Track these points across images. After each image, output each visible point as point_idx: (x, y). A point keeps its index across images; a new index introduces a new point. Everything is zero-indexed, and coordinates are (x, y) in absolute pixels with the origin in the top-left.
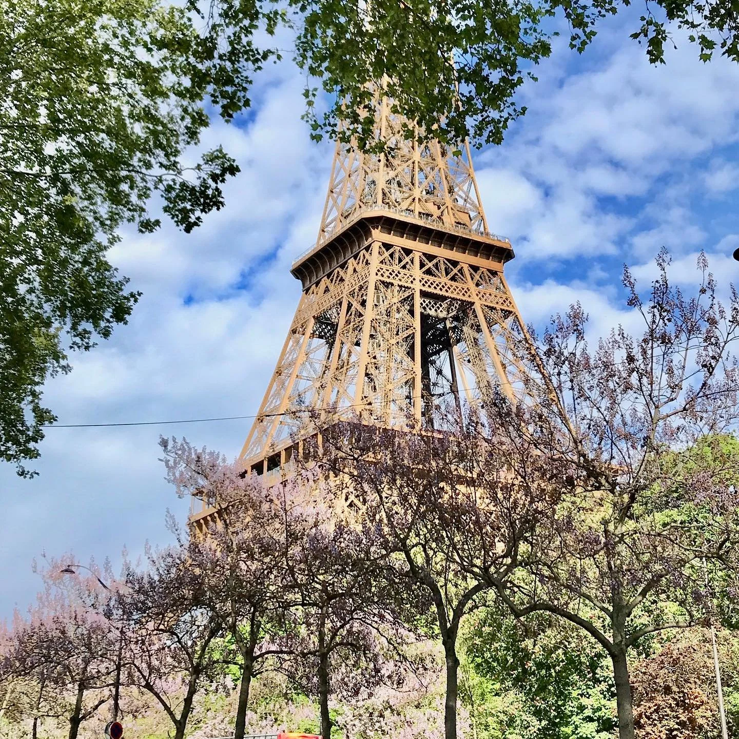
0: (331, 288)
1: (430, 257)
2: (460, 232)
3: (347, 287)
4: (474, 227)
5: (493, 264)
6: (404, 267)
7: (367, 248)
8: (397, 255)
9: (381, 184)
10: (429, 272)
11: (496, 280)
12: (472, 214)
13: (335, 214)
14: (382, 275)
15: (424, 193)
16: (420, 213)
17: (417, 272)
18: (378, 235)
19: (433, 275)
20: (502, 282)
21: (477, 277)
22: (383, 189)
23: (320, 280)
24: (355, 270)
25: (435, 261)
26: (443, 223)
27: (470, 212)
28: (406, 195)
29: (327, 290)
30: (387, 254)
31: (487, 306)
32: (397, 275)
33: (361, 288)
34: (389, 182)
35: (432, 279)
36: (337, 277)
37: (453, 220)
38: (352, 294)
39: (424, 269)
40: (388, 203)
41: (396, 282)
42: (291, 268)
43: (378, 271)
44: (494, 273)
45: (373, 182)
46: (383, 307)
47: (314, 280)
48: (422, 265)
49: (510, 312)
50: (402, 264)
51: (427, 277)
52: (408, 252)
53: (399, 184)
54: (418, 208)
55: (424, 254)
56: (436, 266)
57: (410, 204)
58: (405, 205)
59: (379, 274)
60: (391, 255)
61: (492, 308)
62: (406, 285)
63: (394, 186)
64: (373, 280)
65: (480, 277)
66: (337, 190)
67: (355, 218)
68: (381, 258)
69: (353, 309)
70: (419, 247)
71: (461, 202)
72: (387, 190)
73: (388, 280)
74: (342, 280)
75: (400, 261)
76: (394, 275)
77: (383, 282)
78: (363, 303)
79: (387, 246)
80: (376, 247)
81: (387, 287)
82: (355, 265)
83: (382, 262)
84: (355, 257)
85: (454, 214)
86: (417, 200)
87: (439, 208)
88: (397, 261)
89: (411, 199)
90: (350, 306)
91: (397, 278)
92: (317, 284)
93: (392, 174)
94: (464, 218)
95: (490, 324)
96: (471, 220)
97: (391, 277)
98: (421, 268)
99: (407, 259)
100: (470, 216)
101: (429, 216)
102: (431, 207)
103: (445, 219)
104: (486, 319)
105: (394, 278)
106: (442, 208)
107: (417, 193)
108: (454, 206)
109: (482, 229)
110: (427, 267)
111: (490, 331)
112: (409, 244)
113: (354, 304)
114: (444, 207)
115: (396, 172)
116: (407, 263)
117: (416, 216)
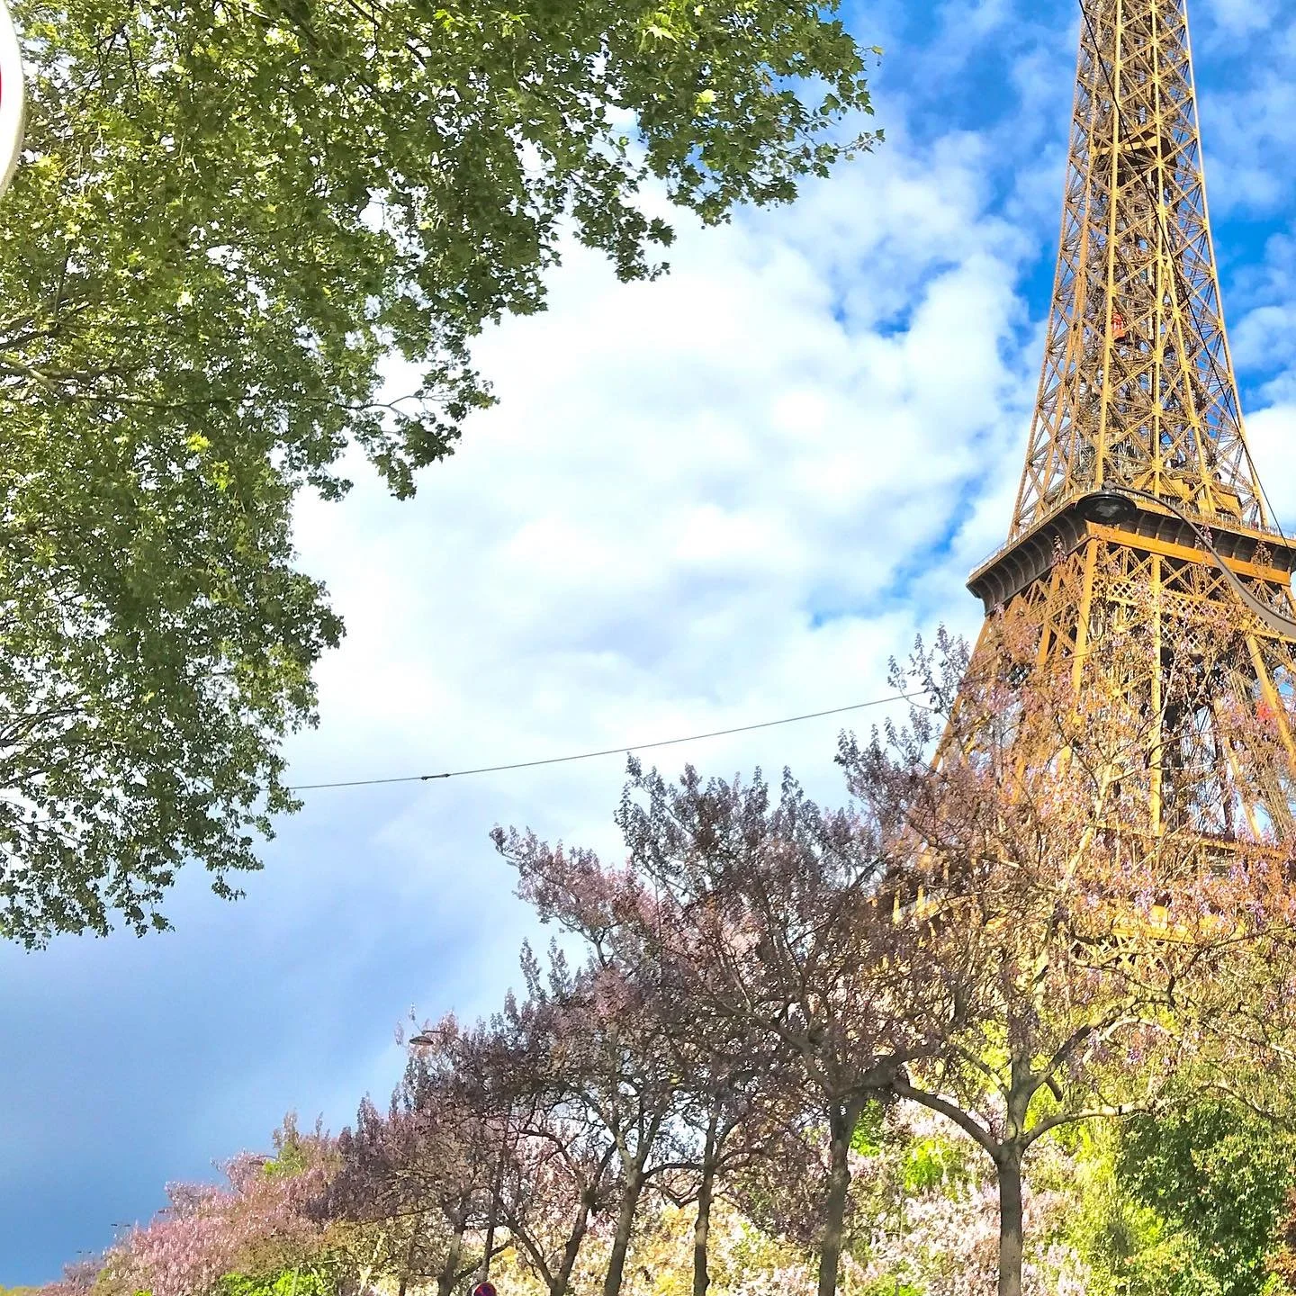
0: (1027, 611)
1: (1177, 563)
2: (1223, 525)
3: (1049, 610)
4: (1247, 517)
5: (1277, 575)
6: (1137, 578)
7: (1081, 550)
8: (1125, 560)
9: (1103, 451)
10: (1174, 586)
11: (1280, 599)
12: (1244, 497)
13: (1034, 497)
14: (1102, 591)
15: (1169, 464)
16: (1161, 495)
17: (1156, 585)
18: (1097, 530)
19: (1181, 590)
20: (1289, 601)
22: (1104, 460)
23: (1011, 599)
24: (1062, 584)
25: (1184, 569)
26: (1198, 511)
27: (1241, 495)
28: (1141, 469)
30: (1109, 558)
31: (1265, 638)
32: (1125, 590)
33: (1070, 609)
34: (1114, 449)
35: (1179, 595)
36: (1036, 594)
37: (1213, 506)
38: (1057, 619)
39: (1167, 581)
41: (1124, 601)
42: (968, 581)
43: (1096, 584)
44: (1276, 587)
45: (1091, 449)
46: (1103, 640)
47: (1003, 598)
48: (1164, 575)
50: (1134, 573)
51: (1171, 593)
52: (1143, 555)
53: (1130, 452)
54: (1158, 489)
55: (1167, 558)
56: (1187, 576)
57: (1147, 483)
58: (1139, 483)
59: (1098, 589)
60: (1117, 560)
61: (1274, 642)
62: (1140, 606)
63: (1123, 454)
64: (1087, 596)
66: (1038, 461)
67: (1061, 504)
68: (1101, 565)
69: (1057, 643)
70: (1160, 547)
71: (1226, 479)
72: (1111, 461)
73: (1112, 599)
74: (1043, 598)
75: (1130, 568)
77: (1104, 602)
78: (1073, 634)
79: (1111, 547)
80: (1093, 547)
81: (1112, 610)
82: (1063, 574)
83: (1102, 571)
84: (1063, 563)
85: (1214, 498)
86: (1157, 476)
87: (1192, 488)
88: (1125, 569)
89: (1147, 474)
90: (1053, 637)
91: (1125, 595)
92: (1007, 604)
93: (1119, 436)
94: (1231, 503)
95: (1271, 666)
96: (1241, 505)
97: (1116, 593)
98: (1162, 580)
99: (1141, 566)
100: (1239, 500)
101: (1176, 499)
102: (1179, 487)
103: (1201, 504)
104: (1264, 657)
105: (1121, 595)
106: (1197, 487)
107: (1157, 466)
108: (1215, 485)
109: (1258, 519)
110: (1171, 578)
111: (1270, 677)
112: (1145, 542)
113: (1060, 635)
114: (1200, 486)
115: (1126, 433)
116: (1142, 571)
117: (1156, 501)
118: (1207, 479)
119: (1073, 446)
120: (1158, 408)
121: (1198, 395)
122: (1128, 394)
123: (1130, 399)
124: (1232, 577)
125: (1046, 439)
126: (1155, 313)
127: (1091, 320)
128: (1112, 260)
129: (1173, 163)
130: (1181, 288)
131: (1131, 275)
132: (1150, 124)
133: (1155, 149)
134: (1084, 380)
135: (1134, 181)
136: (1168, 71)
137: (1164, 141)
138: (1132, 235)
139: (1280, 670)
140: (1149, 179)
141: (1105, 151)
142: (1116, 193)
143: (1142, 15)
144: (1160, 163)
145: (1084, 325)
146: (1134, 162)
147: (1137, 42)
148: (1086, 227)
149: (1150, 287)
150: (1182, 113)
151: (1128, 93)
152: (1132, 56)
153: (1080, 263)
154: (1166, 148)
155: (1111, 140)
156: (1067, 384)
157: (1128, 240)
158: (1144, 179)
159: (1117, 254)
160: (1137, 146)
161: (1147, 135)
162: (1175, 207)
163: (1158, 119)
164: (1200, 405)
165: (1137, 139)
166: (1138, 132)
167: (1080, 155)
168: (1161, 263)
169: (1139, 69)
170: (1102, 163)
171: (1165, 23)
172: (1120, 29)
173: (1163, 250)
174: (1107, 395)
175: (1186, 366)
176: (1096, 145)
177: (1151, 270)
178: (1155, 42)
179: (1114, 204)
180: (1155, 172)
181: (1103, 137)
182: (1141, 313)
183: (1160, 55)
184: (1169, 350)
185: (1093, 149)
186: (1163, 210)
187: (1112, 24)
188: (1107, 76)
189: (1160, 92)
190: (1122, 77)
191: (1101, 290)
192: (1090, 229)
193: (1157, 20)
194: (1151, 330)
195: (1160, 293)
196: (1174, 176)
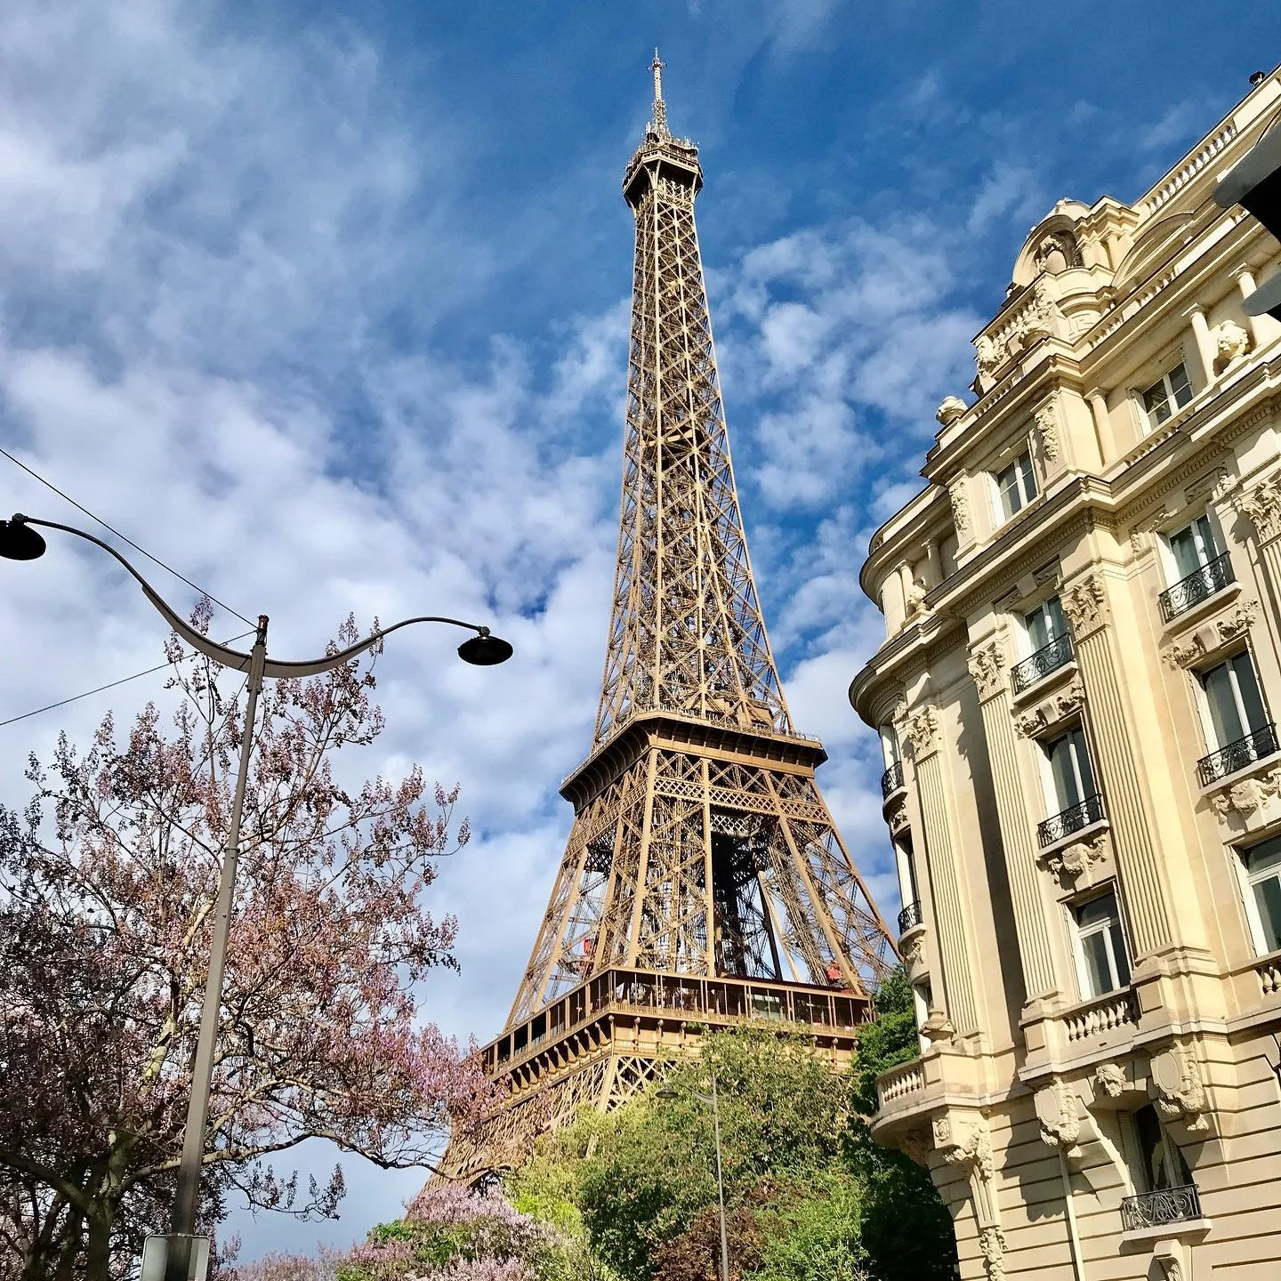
0: (606, 809)
1: (722, 765)
2: (756, 732)
3: (622, 807)
4: (777, 725)
5: (803, 770)
6: (690, 778)
7: (644, 758)
8: (680, 765)
9: (659, 679)
10: (721, 782)
11: (806, 789)
12: (774, 710)
13: (611, 718)
14: (662, 789)
15: (713, 687)
16: (707, 712)
17: (706, 783)
18: (656, 742)
19: (726, 786)
20: (813, 791)
21: (782, 785)
22: (660, 686)
23: (594, 801)
24: (631, 786)
25: (728, 769)
26: (737, 723)
27: (772, 708)
28: (690, 691)
29: (602, 812)
30: (667, 763)
31: (795, 820)
32: (680, 788)
33: (638, 805)
34: (668, 677)
35: (724, 790)
36: (612, 796)
37: (750, 718)
38: (628, 814)
39: (714, 779)
40: (668, 702)
41: (679, 797)
42: (560, 788)
43: (657, 784)
44: (803, 780)
45: (650, 679)
46: (665, 827)
47: (588, 801)
48: (712, 774)
49: (825, 826)
50: (687, 774)
51: (718, 789)
52: (694, 759)
53: (681, 679)
54: (705, 706)
55: (714, 760)
56: (730, 775)
57: (696, 703)
58: (689, 703)
59: (659, 788)
60: (673, 765)
61: (803, 823)
62: (693, 799)
63: (676, 681)
64: (651, 794)
65: (786, 785)
66: (611, 691)
67: (628, 723)
68: (661, 769)
69: (629, 833)
70: (708, 753)
71: (759, 696)
72: (666, 687)
73: (670, 795)
74: (618, 798)
75: (684, 770)
76: (677, 788)
77: (665, 798)
78: (641, 825)
79: (668, 754)
80: (654, 755)
81: (672, 804)
82: (632, 778)
83: (661, 774)
84: (632, 770)
85: (750, 711)
86: (703, 697)
87: (732, 704)
88: (680, 771)
89: (695, 696)
90: (626, 828)
91: (681, 792)
92: (591, 805)
93: (672, 667)
94: (764, 715)
95: (802, 844)
96: (772, 717)
97: (674, 791)
98: (710, 778)
99: (693, 769)
100: (770, 713)
101: (720, 714)
102: (721, 704)
103: (740, 717)
104: (795, 835)
105: (677, 792)
106: (735, 704)
107: (703, 689)
108: (751, 702)
109: (786, 727)
110: (718, 777)
111: (802, 852)
112: (696, 750)
113: (631, 826)
114: (738, 702)
115: (677, 664)
116: (694, 773)
117: (703, 716)
118: (743, 696)
119: (637, 677)
120: (703, 643)
121: (735, 632)
122: (678, 633)
123: (681, 637)
124: (766, 774)
125: (617, 672)
126: (697, 569)
127: (647, 578)
128: (660, 529)
129: (707, 449)
130: (717, 548)
131: (677, 540)
132: (687, 420)
133: (691, 439)
134: (643, 625)
135: (676, 465)
136: (699, 378)
137: (698, 434)
138: (677, 508)
139: (809, 845)
140: (688, 463)
141: (652, 444)
142: (661, 475)
143: (676, 335)
144: (695, 450)
145: (642, 582)
146: (675, 451)
147: (674, 356)
148: (639, 505)
149: (693, 549)
150: (712, 410)
151: (668, 396)
152: (670, 368)
153: (637, 532)
154: (700, 438)
155: (656, 434)
156: (631, 628)
157: (673, 512)
158: (684, 464)
159: (665, 524)
160: (677, 438)
161: (685, 429)
162: (710, 484)
163: (693, 416)
164: (736, 639)
165: (676, 433)
166: (677, 427)
167: (633, 448)
168: (699, 529)
169: (675, 377)
170: (650, 453)
171: (696, 341)
172: (659, 347)
173: (701, 520)
174: (660, 635)
175: (723, 610)
176: (645, 439)
177: (692, 534)
178: (688, 356)
179: (660, 484)
180: (692, 458)
181: (649, 432)
182: (686, 569)
183: (691, 365)
184: (710, 598)
185: (643, 443)
186: (699, 486)
187: (653, 344)
188: (651, 384)
189: (694, 395)
190: (663, 385)
191: (654, 553)
192: (643, 506)
193: (689, 338)
194: (695, 582)
195: (701, 553)
196: (708, 460)
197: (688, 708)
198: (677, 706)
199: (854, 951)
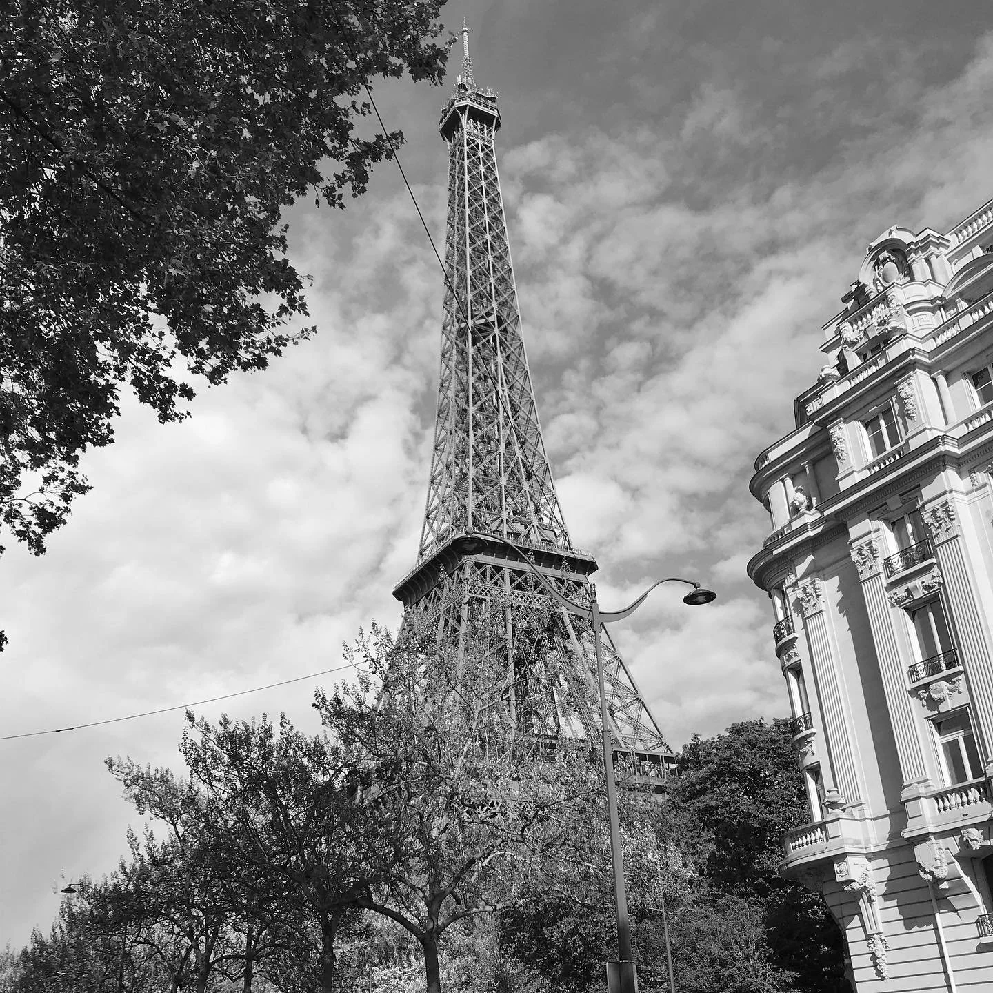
0: (430, 607)
1: (520, 573)
2: (545, 548)
3: (443, 605)
4: (560, 543)
5: (580, 577)
6: (496, 583)
7: (461, 568)
8: (488, 573)
9: (471, 508)
10: (519, 587)
11: (581, 591)
12: (558, 531)
13: (431, 538)
14: (475, 592)
15: (511, 514)
16: (508, 533)
17: (508, 588)
19: (523, 590)
21: (564, 589)
22: (472, 513)
23: (420, 599)
24: (450, 589)
25: (524, 577)
26: (530, 541)
27: (556, 530)
28: (495, 517)
29: (426, 608)
30: (479, 573)
31: (574, 615)
32: (488, 591)
33: (456, 604)
34: (478, 506)
35: (521, 593)
36: (435, 597)
37: (540, 538)
38: (448, 611)
39: (514, 585)
40: (478, 525)
41: (488, 598)
42: (393, 590)
43: (471, 588)
44: (580, 585)
45: (464, 507)
47: (415, 600)
48: (512, 581)
50: (494, 580)
51: (516, 592)
52: (498, 569)
53: (488, 507)
54: (506, 529)
55: (513, 570)
56: (525, 581)
57: (499, 525)
58: (494, 526)
59: (472, 591)
60: (483, 573)
61: (579, 618)
63: (484, 509)
64: (466, 596)
65: (567, 589)
66: (432, 516)
67: (448, 541)
68: (474, 577)
69: (449, 625)
70: (508, 564)
71: (546, 521)
72: (476, 514)
73: (481, 597)
74: (439, 599)
75: (491, 578)
76: (486, 591)
77: (476, 599)
78: (458, 620)
79: (479, 565)
80: (468, 567)
81: (481, 604)
82: (451, 584)
84: (451, 576)
85: (540, 533)
86: (505, 521)
87: (526, 527)
88: (488, 579)
89: (499, 520)
90: (446, 622)
91: (489, 594)
92: (417, 603)
93: (481, 498)
94: (550, 535)
95: (579, 633)
96: (556, 536)
97: (484, 593)
98: (511, 584)
99: (498, 576)
100: (555, 533)
101: (517, 535)
102: (518, 527)
103: (532, 536)
104: (574, 627)
105: (486, 594)
106: (529, 527)
107: (504, 515)
108: (540, 525)
109: (567, 544)
110: (516, 582)
111: (579, 639)
112: (500, 562)
113: (451, 620)
114: (531, 526)
115: (485, 496)
116: (498, 579)
117: (505, 536)
118: (535, 522)
119: (453, 506)
120: (503, 480)
121: (527, 471)
122: (484, 472)
123: (486, 475)
124: (553, 580)
125: (436, 501)
126: (499, 422)
127: (460, 429)
128: (471, 391)
129: (505, 331)
130: (513, 406)
131: (483, 400)
132: (489, 308)
133: (493, 322)
134: (458, 465)
135: (482, 342)
136: (499, 275)
137: (499, 318)
138: (482, 376)
139: (584, 634)
140: (491, 341)
141: (463, 325)
142: (471, 350)
143: (481, 241)
144: (497, 331)
145: (456, 432)
146: (481, 331)
147: (479, 258)
148: (454, 372)
149: (495, 407)
150: (509, 300)
151: (475, 289)
152: (476, 267)
153: (451, 394)
154: (500, 322)
155: (466, 318)
156: (448, 468)
157: (479, 378)
158: (488, 341)
159: (474, 388)
160: (483, 321)
161: (488, 314)
162: (508, 357)
163: (495, 305)
164: (529, 477)
165: (482, 317)
166: (483, 313)
167: (448, 328)
168: (501, 392)
169: (481, 274)
170: (462, 333)
171: (496, 246)
172: (469, 250)
173: (502, 384)
174: (472, 474)
175: (519, 454)
176: (458, 321)
177: (495, 396)
178: (490, 258)
179: (470, 357)
180: (494, 337)
181: (462, 317)
182: (490, 423)
183: (493, 265)
184: (508, 444)
185: (456, 325)
186: (500, 359)
187: (464, 248)
188: (462, 278)
189: (495, 288)
190: (471, 280)
191: (465, 410)
192: (456, 373)
193: (491, 244)
194: (497, 433)
195: (501, 409)
196: (506, 339)
197: (493, 529)
198: (485, 528)
199: (618, 714)
